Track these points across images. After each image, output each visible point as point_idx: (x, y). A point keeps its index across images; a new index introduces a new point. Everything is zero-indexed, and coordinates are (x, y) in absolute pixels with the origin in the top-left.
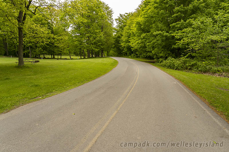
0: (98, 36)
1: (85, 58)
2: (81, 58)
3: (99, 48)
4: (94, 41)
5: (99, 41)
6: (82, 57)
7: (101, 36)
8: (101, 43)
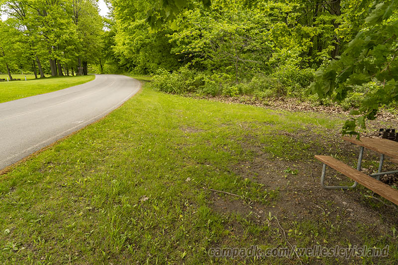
0: (65, 31)
1: (43, 77)
2: (36, 78)
3: (70, 56)
4: (58, 41)
5: (69, 42)
6: (39, 76)
7: (72, 30)
8: (73, 47)
